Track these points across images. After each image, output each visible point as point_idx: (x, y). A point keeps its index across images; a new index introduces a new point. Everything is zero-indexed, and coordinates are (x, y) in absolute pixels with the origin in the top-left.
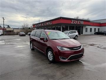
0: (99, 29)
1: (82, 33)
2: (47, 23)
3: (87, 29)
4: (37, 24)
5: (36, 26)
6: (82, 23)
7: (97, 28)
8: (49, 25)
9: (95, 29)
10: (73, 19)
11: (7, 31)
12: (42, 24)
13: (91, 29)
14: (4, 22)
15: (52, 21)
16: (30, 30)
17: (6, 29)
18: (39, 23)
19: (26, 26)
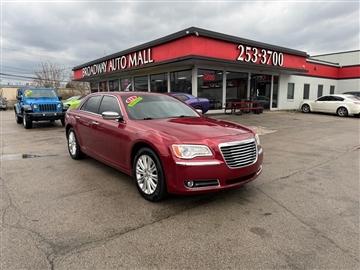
0: (332, 88)
1: (275, 105)
2: (132, 60)
3: (292, 86)
4: (91, 65)
5: (85, 72)
7: (327, 83)
8: (141, 68)
9: (321, 87)
12: (111, 65)
13: (307, 87)
15: (154, 50)
18: (99, 62)
19: (50, 77)
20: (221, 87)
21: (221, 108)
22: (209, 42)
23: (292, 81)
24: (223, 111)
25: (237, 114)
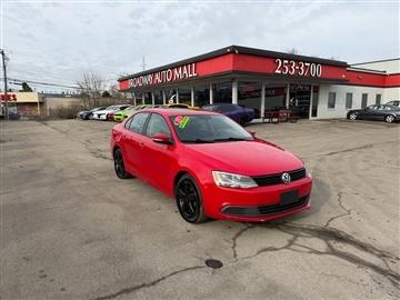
0: (379, 97)
1: (315, 114)
2: (178, 73)
3: (333, 97)
4: (137, 76)
5: (131, 84)
6: (316, 71)
7: (372, 92)
8: (185, 81)
9: (365, 96)
11: (18, 104)
12: (157, 78)
13: (350, 96)
14: (5, 67)
15: (198, 64)
16: (108, 100)
17: (14, 96)
18: (145, 74)
19: (91, 86)
20: (260, 96)
21: (259, 117)
23: (333, 91)
24: (261, 120)
25: (275, 123)
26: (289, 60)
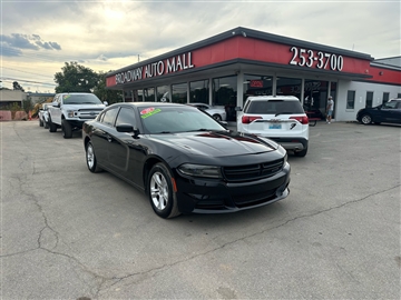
0: (399, 96)
2: (170, 66)
3: (352, 95)
4: (125, 71)
5: (118, 79)
6: (338, 64)
8: (179, 77)
9: (386, 95)
10: (300, 45)
12: (147, 71)
13: (370, 95)
15: (195, 53)
18: (133, 68)
22: (258, 43)
23: (352, 89)
26: (307, 49)
